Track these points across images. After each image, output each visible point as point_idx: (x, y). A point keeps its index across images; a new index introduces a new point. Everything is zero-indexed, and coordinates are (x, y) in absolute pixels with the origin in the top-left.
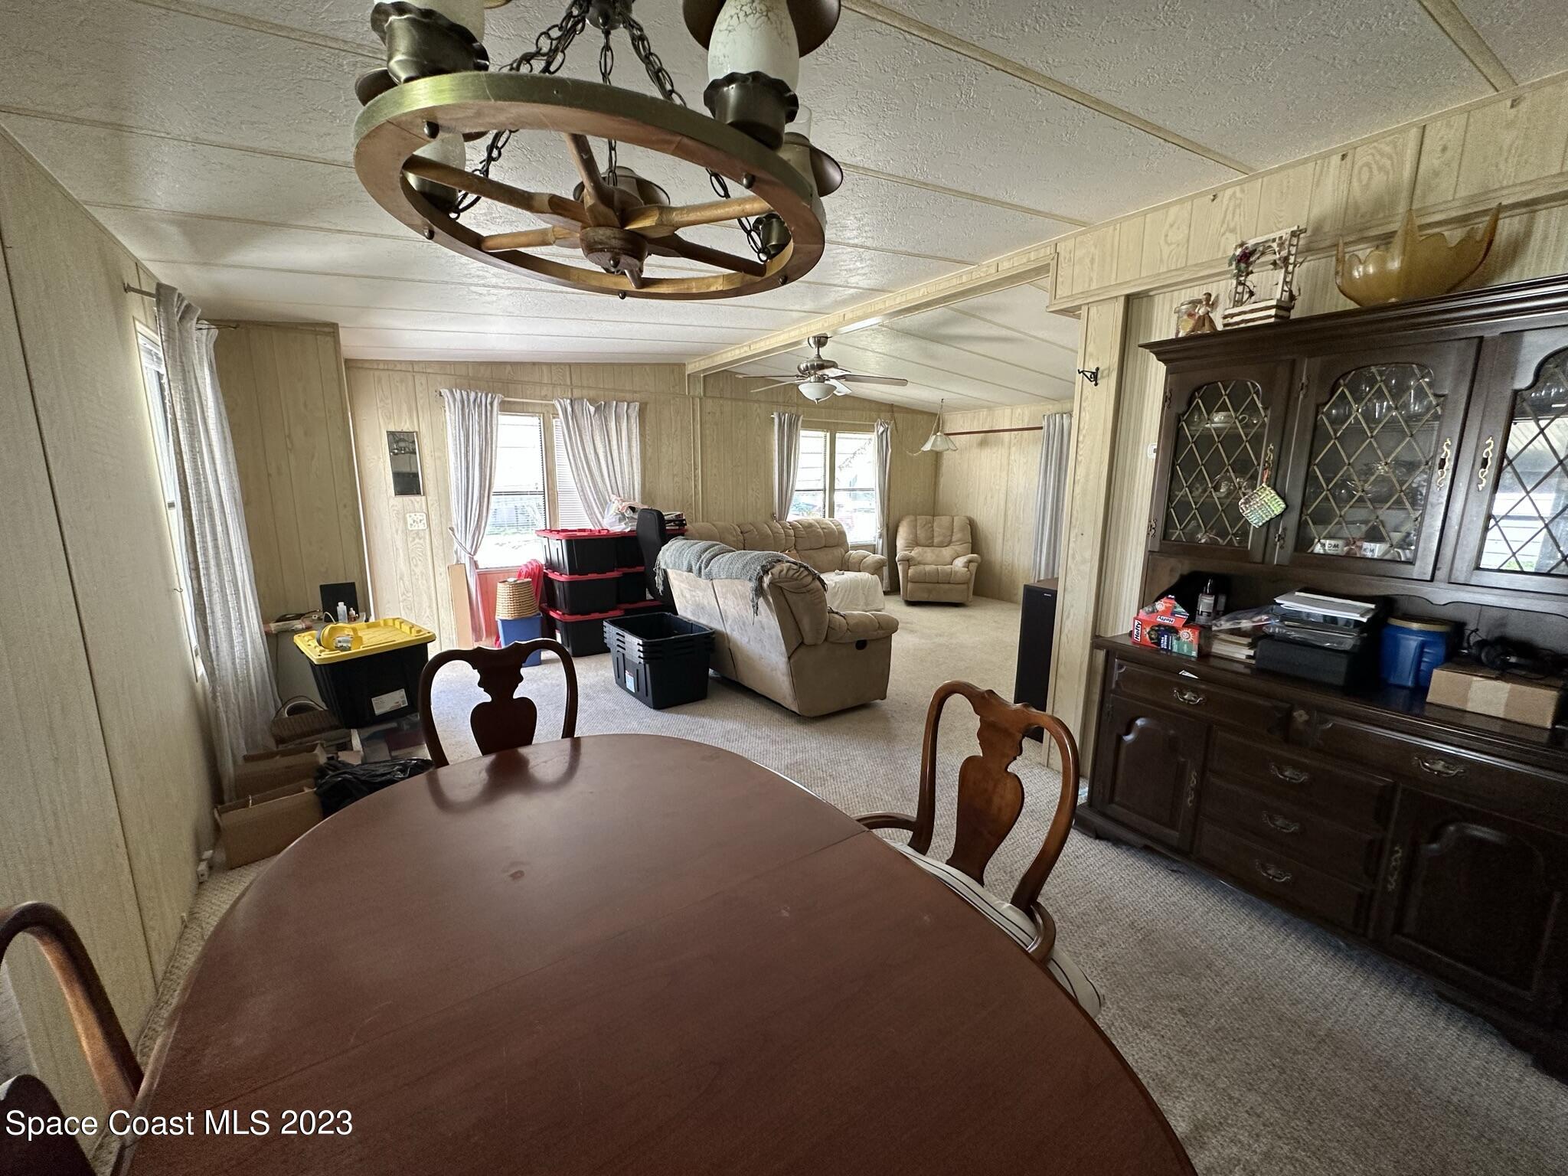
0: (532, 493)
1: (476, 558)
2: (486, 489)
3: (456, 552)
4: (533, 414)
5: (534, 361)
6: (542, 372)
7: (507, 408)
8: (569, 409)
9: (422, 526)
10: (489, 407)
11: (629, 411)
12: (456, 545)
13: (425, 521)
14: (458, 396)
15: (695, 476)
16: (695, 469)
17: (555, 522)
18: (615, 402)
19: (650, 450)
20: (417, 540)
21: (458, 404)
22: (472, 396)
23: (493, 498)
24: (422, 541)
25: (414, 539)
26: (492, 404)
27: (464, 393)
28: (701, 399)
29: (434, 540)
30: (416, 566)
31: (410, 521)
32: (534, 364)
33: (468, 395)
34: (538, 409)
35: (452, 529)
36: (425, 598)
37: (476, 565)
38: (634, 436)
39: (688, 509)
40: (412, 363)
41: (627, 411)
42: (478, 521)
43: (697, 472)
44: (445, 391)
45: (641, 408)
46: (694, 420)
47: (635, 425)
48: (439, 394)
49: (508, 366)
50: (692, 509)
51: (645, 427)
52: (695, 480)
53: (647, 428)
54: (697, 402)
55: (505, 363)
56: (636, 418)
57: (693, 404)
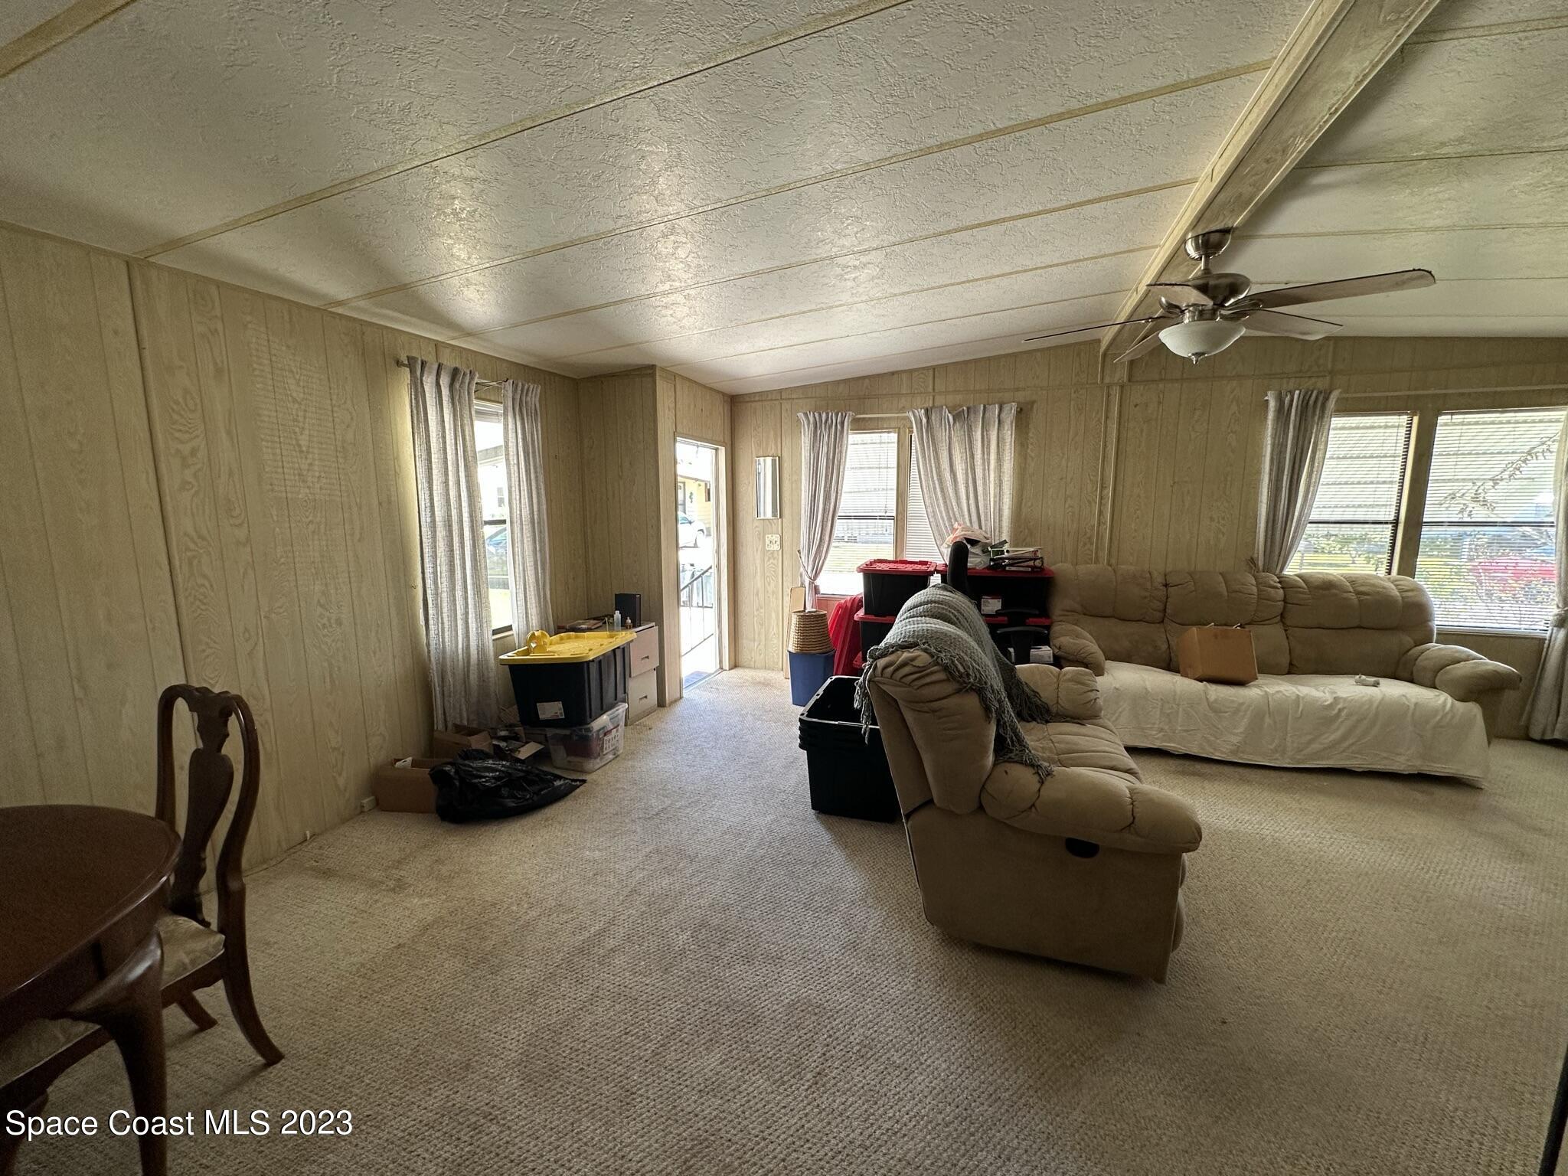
0: (882, 518)
1: (818, 582)
2: (830, 515)
3: (801, 575)
4: (888, 429)
5: (891, 370)
6: (902, 380)
7: (860, 426)
8: (924, 420)
9: (776, 547)
10: (839, 426)
11: (1003, 415)
12: (802, 569)
13: (778, 543)
14: (811, 418)
15: (1101, 498)
16: (1103, 488)
17: (902, 551)
18: (982, 406)
19: (1032, 465)
20: (771, 561)
21: (812, 426)
22: (824, 416)
23: (838, 523)
24: (775, 562)
25: (769, 559)
26: (842, 423)
27: (817, 415)
28: (1122, 387)
29: (785, 563)
30: (769, 584)
31: (767, 542)
32: (893, 373)
33: (820, 415)
34: (894, 424)
35: (799, 551)
36: (773, 615)
37: (816, 590)
38: (1008, 447)
39: (1085, 544)
40: (780, 391)
41: (999, 416)
42: (820, 545)
43: (1105, 492)
44: (801, 415)
45: (1021, 410)
46: (1107, 418)
47: (1009, 432)
48: (798, 420)
49: (867, 381)
50: (1092, 544)
51: (1027, 434)
52: (1101, 504)
53: (1031, 435)
54: (1116, 392)
55: (863, 378)
56: (1012, 423)
57: (1108, 395)
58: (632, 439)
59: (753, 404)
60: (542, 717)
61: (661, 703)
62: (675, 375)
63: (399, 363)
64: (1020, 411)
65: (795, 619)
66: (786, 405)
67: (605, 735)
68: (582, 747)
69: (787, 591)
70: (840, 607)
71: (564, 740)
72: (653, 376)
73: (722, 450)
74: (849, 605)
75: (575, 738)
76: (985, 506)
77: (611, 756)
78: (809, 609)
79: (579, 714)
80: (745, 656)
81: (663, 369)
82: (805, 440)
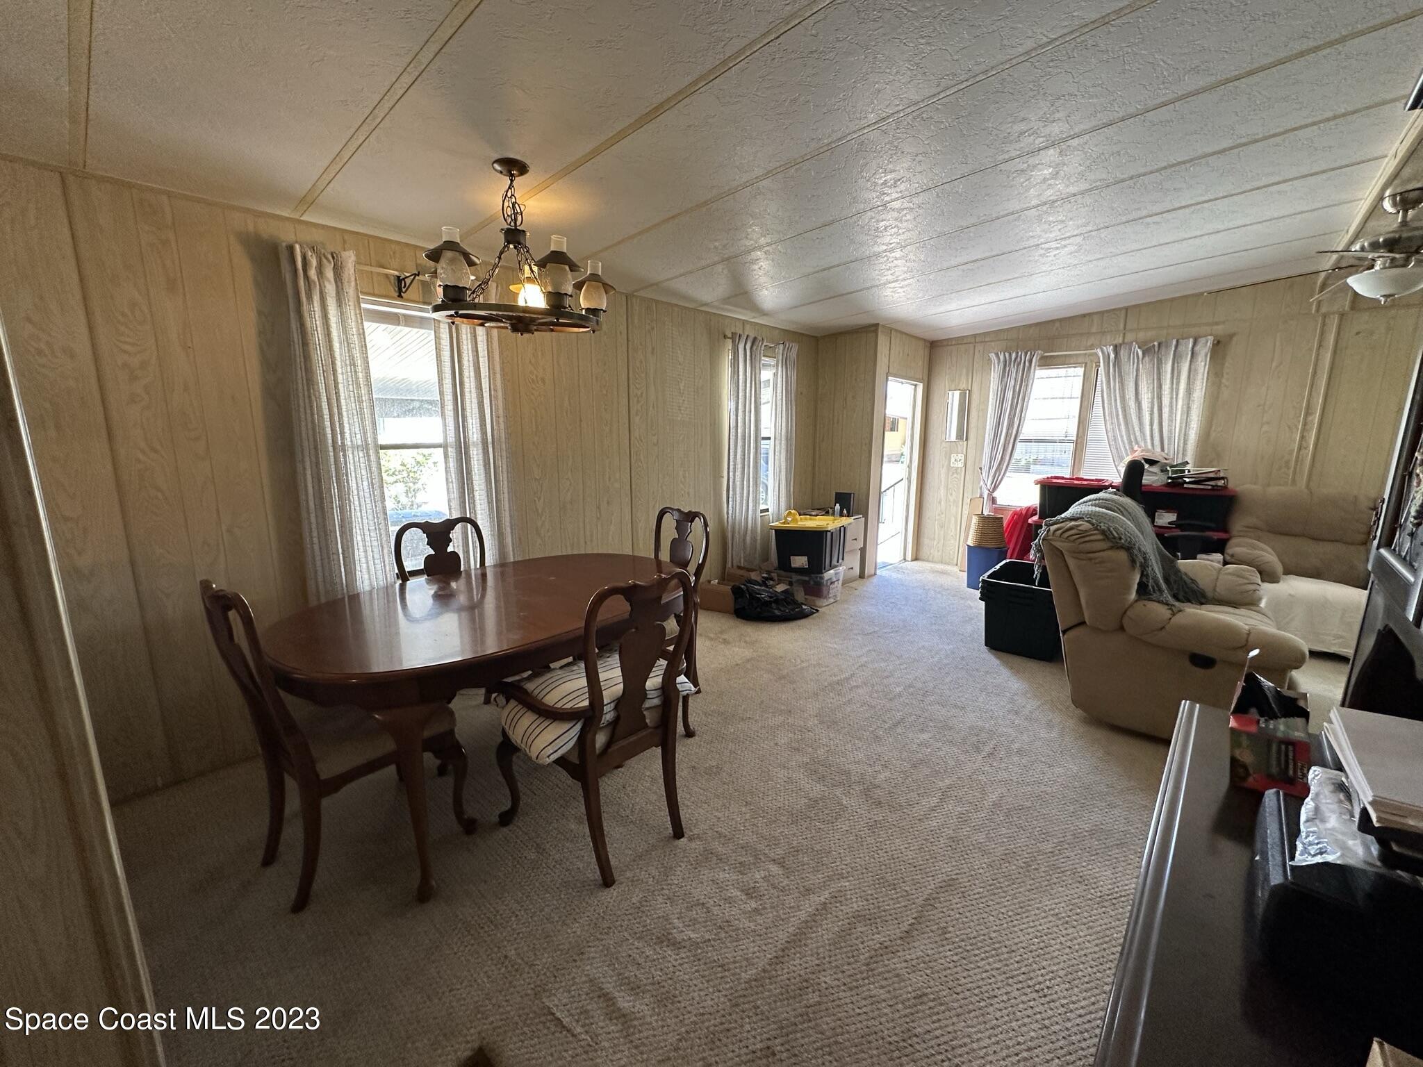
0: (1061, 442)
1: (995, 494)
2: (1013, 438)
3: (981, 488)
4: (1076, 364)
5: (1083, 312)
6: (1092, 321)
7: (1046, 362)
8: (1112, 356)
9: (960, 465)
10: (1027, 364)
11: (1197, 348)
12: (982, 483)
13: (963, 461)
14: (1002, 357)
15: (1305, 424)
16: (1307, 414)
17: (1079, 470)
18: (1175, 341)
19: (1225, 394)
20: (955, 475)
21: (1002, 365)
22: (1014, 356)
23: (1019, 445)
24: (958, 477)
25: (953, 473)
26: (1031, 361)
27: (1007, 355)
28: (1343, 315)
29: (967, 477)
30: (951, 494)
31: (953, 460)
32: (1084, 316)
33: (1010, 355)
34: (1080, 360)
35: (981, 469)
36: (953, 519)
37: (994, 501)
38: (1200, 376)
39: (1280, 468)
40: (975, 336)
41: (1193, 349)
42: (1000, 464)
43: (1310, 418)
44: (993, 356)
45: (1219, 342)
46: (1320, 346)
47: (1203, 364)
48: (990, 360)
49: (1057, 324)
50: (1288, 469)
51: (1223, 364)
52: (1304, 430)
53: (1227, 364)
54: (1334, 322)
55: (1053, 321)
56: (1206, 356)
57: (1324, 324)
58: (856, 380)
59: (949, 347)
60: (793, 566)
61: (862, 575)
62: (891, 330)
63: (725, 337)
64: (1217, 343)
65: (975, 520)
66: (979, 347)
67: (831, 583)
68: (816, 589)
69: (967, 501)
70: (1015, 513)
71: (805, 584)
72: (876, 332)
73: (920, 387)
74: (1024, 512)
75: (812, 583)
76: (1170, 431)
77: (832, 600)
78: (986, 513)
79: (817, 566)
80: (925, 551)
81: (883, 326)
82: (995, 376)
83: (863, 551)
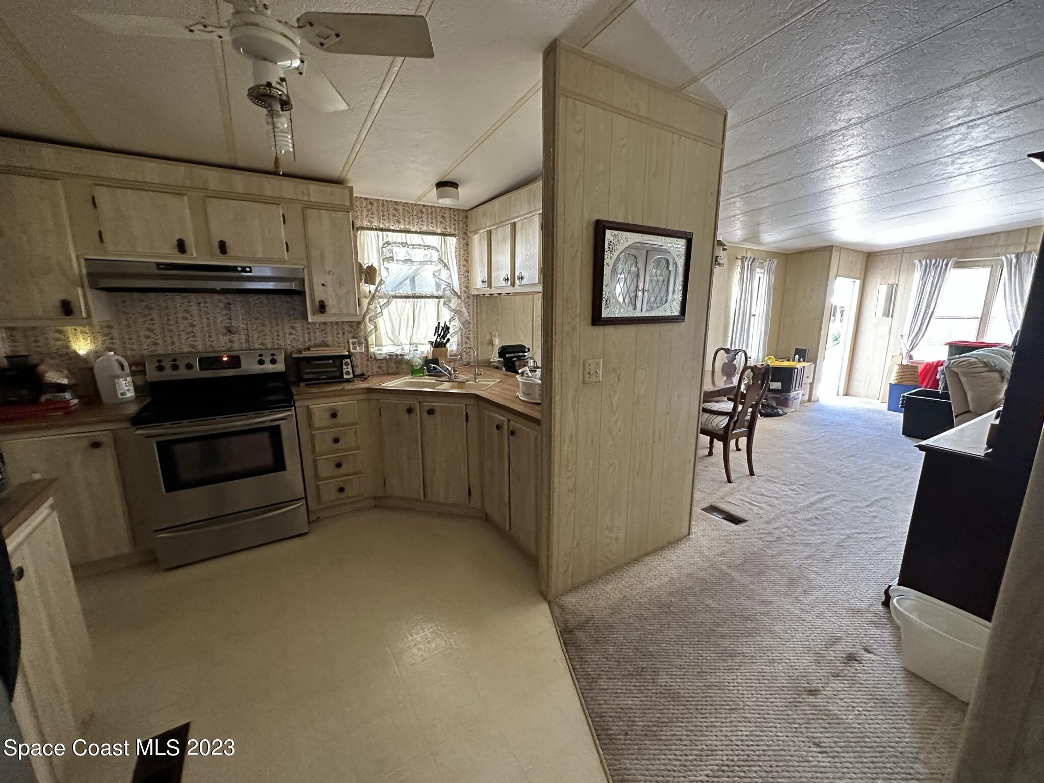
0: (970, 318)
1: (912, 353)
2: (929, 316)
3: (901, 349)
4: (984, 266)
5: (993, 232)
6: (1000, 237)
7: (960, 265)
9: (886, 333)
10: (944, 267)
12: (902, 345)
13: (888, 331)
14: (924, 263)
17: (982, 337)
20: (881, 340)
21: (923, 268)
22: (933, 261)
23: (934, 321)
24: (884, 341)
25: (879, 339)
26: (947, 265)
27: (928, 261)
29: (891, 341)
30: (877, 353)
31: (880, 330)
32: (993, 234)
33: (931, 261)
34: (988, 263)
35: (902, 336)
36: (877, 369)
37: (911, 357)
40: (903, 249)
42: (917, 333)
44: (916, 262)
48: (914, 264)
49: (970, 240)
55: (968, 238)
59: (882, 257)
60: (771, 388)
61: (809, 400)
62: (841, 248)
63: (737, 258)
65: (896, 368)
66: (906, 256)
67: (795, 399)
68: (785, 403)
69: (889, 357)
70: (928, 364)
71: (776, 399)
72: (831, 251)
73: (858, 282)
74: (935, 364)
75: (782, 398)
77: (794, 410)
78: (905, 363)
79: (787, 387)
81: (837, 247)
82: (917, 275)
83: (812, 384)
